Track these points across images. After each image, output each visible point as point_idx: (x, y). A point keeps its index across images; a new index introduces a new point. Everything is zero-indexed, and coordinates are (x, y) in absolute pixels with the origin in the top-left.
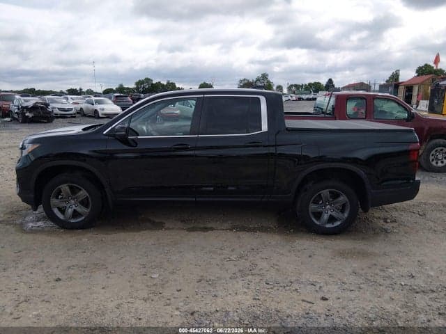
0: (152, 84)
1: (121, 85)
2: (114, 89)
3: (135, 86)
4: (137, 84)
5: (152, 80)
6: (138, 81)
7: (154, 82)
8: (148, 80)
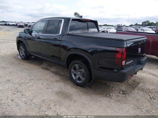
0: (149, 23)
1: (137, 23)
2: (134, 25)
3: (142, 24)
4: (143, 23)
5: (149, 22)
6: (143, 22)
7: (150, 22)
8: (147, 21)
